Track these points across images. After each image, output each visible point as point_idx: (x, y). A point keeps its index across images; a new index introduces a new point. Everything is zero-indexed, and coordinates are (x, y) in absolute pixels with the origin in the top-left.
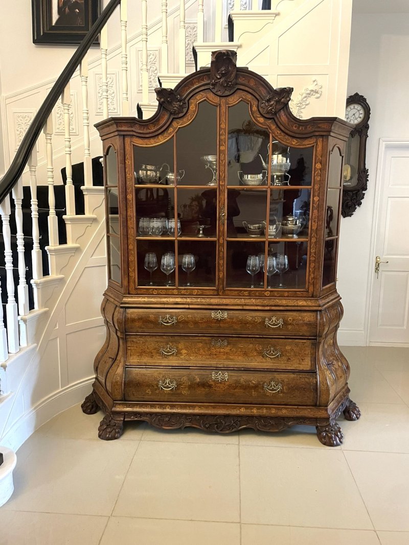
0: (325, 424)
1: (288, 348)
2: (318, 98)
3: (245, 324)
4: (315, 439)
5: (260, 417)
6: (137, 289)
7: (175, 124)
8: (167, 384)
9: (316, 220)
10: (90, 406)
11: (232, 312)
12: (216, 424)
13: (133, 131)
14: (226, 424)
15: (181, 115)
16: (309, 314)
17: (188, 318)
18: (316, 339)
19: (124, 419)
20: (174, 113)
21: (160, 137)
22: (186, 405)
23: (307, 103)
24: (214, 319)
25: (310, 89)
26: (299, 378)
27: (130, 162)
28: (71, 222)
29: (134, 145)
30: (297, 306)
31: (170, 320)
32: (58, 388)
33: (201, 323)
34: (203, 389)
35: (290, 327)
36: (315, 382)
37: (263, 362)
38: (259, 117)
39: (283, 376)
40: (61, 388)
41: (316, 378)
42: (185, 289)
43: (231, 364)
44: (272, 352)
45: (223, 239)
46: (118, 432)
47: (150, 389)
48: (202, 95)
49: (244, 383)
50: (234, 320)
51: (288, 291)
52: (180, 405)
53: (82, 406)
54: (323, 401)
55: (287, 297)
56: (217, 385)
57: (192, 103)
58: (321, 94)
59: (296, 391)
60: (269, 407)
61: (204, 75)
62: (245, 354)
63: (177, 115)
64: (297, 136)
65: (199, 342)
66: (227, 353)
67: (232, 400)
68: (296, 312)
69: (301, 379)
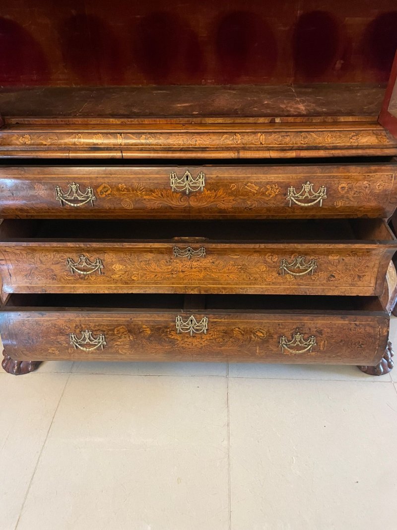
8: (87, 340)
47: (57, 347)
49: (240, 336)
66: (205, 268)
69: (358, 329)
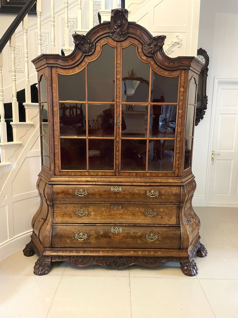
0: (186, 261)
1: (161, 210)
2: (179, 47)
3: (134, 195)
4: (180, 271)
5: (143, 257)
6: (60, 172)
7: (86, 59)
8: (81, 236)
9: (180, 125)
10: (29, 252)
11: (124, 187)
12: (114, 263)
13: (57, 64)
14: (121, 263)
15: (90, 53)
16: (175, 188)
17: (95, 191)
18: (180, 205)
19: (52, 260)
20: (86, 52)
21: (76, 68)
22: (93, 250)
23: (173, 50)
24: (113, 192)
25: (174, 41)
26: (169, 231)
27: (56, 85)
28: (16, 126)
29: (58, 74)
30: (168, 183)
31: (83, 193)
32: (7, 239)
33: (104, 194)
34: (105, 239)
35: (163, 197)
36: (180, 233)
37: (145, 220)
38: (143, 56)
39: (158, 229)
40: (9, 239)
41: (180, 231)
42: (93, 172)
43: (124, 221)
44: (151, 213)
45: (119, 138)
46: (47, 270)
47: (70, 240)
48: (105, 40)
49: (133, 235)
50: (126, 192)
51: (162, 173)
52: (90, 250)
53: (24, 251)
54: (185, 246)
55: (161, 176)
56: (114, 236)
57: (97, 46)
58: (181, 45)
59: (167, 239)
60: (149, 250)
61: (106, 26)
62: (133, 214)
63: (87, 54)
64: (168, 69)
65: (102, 207)
66: (121, 214)
67: (125, 246)
68: (167, 187)
69: (170, 232)
